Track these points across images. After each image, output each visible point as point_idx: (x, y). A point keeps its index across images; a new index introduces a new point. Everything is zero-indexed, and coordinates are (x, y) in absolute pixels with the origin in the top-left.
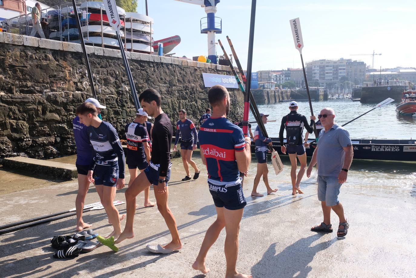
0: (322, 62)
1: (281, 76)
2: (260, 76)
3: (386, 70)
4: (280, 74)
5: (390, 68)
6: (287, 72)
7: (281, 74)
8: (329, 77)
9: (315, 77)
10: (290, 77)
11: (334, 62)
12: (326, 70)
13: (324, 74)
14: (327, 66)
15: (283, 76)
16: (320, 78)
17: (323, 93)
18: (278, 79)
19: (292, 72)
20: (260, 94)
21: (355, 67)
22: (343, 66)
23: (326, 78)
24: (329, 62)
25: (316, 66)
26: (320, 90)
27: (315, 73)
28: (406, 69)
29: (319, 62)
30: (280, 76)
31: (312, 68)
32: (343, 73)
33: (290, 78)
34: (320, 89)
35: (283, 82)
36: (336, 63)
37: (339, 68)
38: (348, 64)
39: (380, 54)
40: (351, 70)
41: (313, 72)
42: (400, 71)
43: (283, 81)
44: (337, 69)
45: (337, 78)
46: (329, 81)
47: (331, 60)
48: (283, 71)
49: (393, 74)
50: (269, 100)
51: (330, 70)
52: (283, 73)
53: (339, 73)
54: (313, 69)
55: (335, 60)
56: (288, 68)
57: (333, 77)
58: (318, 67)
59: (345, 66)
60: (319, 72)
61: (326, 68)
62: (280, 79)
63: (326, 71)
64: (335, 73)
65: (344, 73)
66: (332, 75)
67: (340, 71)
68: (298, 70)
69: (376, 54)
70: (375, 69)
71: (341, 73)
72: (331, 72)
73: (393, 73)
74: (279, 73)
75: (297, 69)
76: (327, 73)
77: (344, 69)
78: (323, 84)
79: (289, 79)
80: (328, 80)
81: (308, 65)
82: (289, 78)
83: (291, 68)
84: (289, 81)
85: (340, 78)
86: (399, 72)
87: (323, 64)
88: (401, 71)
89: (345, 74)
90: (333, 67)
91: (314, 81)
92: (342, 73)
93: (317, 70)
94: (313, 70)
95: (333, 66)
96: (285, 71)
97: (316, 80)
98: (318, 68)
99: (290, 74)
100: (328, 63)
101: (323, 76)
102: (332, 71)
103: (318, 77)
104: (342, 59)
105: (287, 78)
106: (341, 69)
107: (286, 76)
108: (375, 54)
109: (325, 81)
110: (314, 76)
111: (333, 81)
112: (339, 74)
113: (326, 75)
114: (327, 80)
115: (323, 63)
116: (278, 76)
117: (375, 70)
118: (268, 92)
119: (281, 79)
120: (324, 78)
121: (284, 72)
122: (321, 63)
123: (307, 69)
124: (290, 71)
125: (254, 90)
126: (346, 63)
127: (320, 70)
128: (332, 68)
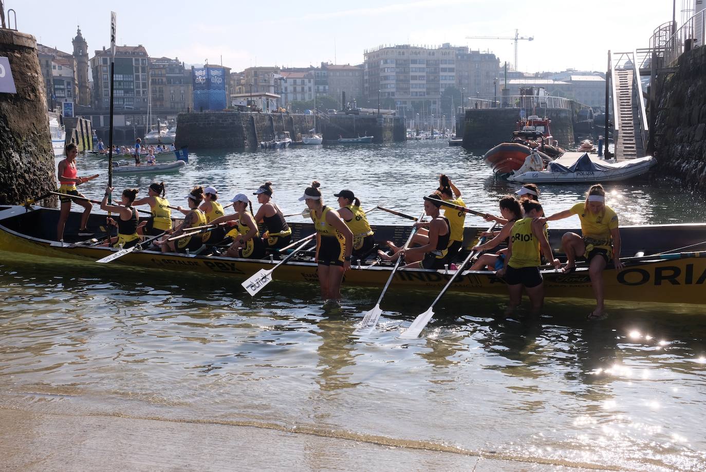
0: (402, 51)
1: (306, 81)
2: (253, 81)
3: (546, 75)
4: (302, 77)
6: (319, 71)
7: (305, 77)
8: (418, 87)
9: (385, 86)
10: (327, 85)
11: (430, 53)
12: (412, 71)
13: (406, 81)
14: (414, 62)
15: (310, 82)
16: (397, 88)
18: (299, 89)
19: (331, 74)
20: (231, 123)
21: (477, 67)
22: (450, 62)
23: (411, 90)
24: (417, 51)
25: (388, 61)
26: (384, 116)
27: (386, 78)
28: (584, 74)
29: (394, 50)
30: (303, 83)
31: (378, 66)
32: (449, 80)
33: (327, 87)
34: (384, 114)
35: (310, 98)
36: (433, 54)
37: (442, 66)
38: (459, 57)
39: (531, 39)
40: (466, 74)
41: (382, 74)
42: (573, 79)
43: (310, 95)
44: (435, 69)
45: (436, 90)
46: (418, 97)
47: (422, 48)
48: (312, 68)
51: (421, 70)
52: (311, 74)
53: (441, 78)
54: (381, 67)
55: (430, 48)
56: (322, 64)
57: (427, 89)
58: (392, 62)
59: (453, 64)
60: (394, 74)
61: (411, 66)
62: (303, 89)
63: (412, 74)
64: (433, 78)
65: (451, 78)
66: (424, 82)
67: (442, 74)
68: (345, 68)
69: (522, 38)
70: (520, 73)
71: (445, 78)
72: (424, 77)
73: (556, 82)
74: (301, 75)
75: (344, 66)
76: (414, 78)
77: (451, 70)
78: (405, 103)
79: (325, 91)
80: (417, 95)
81: (369, 58)
82: (324, 87)
83: (329, 63)
84: (325, 94)
85: (442, 90)
86: (571, 81)
87: (405, 57)
88: (575, 78)
89: (454, 82)
90: (427, 65)
91: (385, 96)
92: (447, 79)
93: (390, 70)
94: (382, 70)
95: (427, 61)
96: (317, 69)
97: (389, 93)
98: (394, 65)
99: (327, 76)
100: (416, 53)
101: (405, 86)
102: (424, 74)
103: (393, 86)
104: (447, 47)
105: (321, 88)
106: (444, 70)
107: (316, 83)
108: (519, 37)
109: (409, 96)
110: (385, 84)
111: (426, 96)
112: (441, 82)
113: (412, 82)
114: (414, 94)
115: (403, 53)
116: (299, 81)
117: (520, 75)
118: (252, 118)
119: (306, 88)
120: (406, 91)
121: (313, 72)
122: (399, 52)
123: (369, 68)
124: (328, 70)
125: (215, 114)
126: (457, 55)
127: (398, 70)
128: (424, 66)
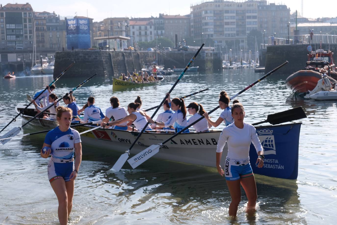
0: (218, 4)
1: (148, 27)
2: (110, 27)
3: (324, 20)
4: (145, 24)
5: (330, 17)
6: (158, 20)
7: (147, 25)
8: (230, 30)
9: (206, 30)
10: (163, 29)
11: (239, 5)
12: (226, 19)
13: (222, 26)
14: (227, 12)
15: (151, 28)
16: (215, 31)
17: (212, 58)
18: (143, 33)
19: (167, 22)
20: (94, 59)
21: (273, 14)
22: (253, 11)
23: (225, 32)
24: (229, 4)
25: (208, 12)
26: (206, 52)
27: (206, 24)
30: (146, 28)
31: (201, 15)
33: (163, 32)
34: (206, 50)
35: (151, 40)
36: (241, 6)
37: (247, 14)
38: (260, 8)
40: (266, 20)
41: (203, 21)
43: (151, 37)
44: (243, 17)
45: (244, 32)
47: (233, 2)
48: (152, 18)
49: (333, 27)
50: (113, 70)
51: (232, 17)
52: (151, 22)
53: (247, 23)
54: (203, 16)
55: (239, 2)
56: (160, 14)
57: (237, 31)
58: (211, 13)
59: (256, 13)
60: (212, 21)
61: (225, 15)
62: (146, 33)
63: (225, 21)
64: (241, 23)
65: (254, 23)
66: (235, 26)
67: (247, 20)
68: (176, 17)
70: (305, 18)
71: (250, 23)
72: (234, 22)
73: (333, 25)
74: (145, 23)
75: (176, 16)
76: (227, 24)
77: (255, 17)
78: (221, 42)
79: (162, 34)
80: (229, 36)
81: (194, 10)
82: (162, 32)
83: (165, 14)
84: (162, 37)
85: (248, 32)
87: (220, 8)
89: (256, 26)
90: (237, 14)
91: (206, 37)
92: (252, 25)
93: (209, 18)
94: (203, 18)
95: (237, 11)
96: (156, 18)
97: (209, 35)
98: (212, 15)
99: (164, 24)
100: (228, 6)
101: (221, 30)
102: (235, 20)
103: (212, 29)
105: (159, 32)
106: (249, 17)
107: (156, 29)
109: (224, 37)
110: (206, 29)
111: (236, 37)
112: (247, 26)
113: (226, 26)
114: (227, 35)
115: (219, 6)
116: (143, 28)
117: (306, 20)
118: (110, 54)
119: (148, 32)
120: (221, 33)
121: (153, 20)
122: (216, 5)
123: (194, 17)
124: (164, 19)
125: (82, 52)
126: (258, 7)
127: (215, 18)
128: (235, 15)
